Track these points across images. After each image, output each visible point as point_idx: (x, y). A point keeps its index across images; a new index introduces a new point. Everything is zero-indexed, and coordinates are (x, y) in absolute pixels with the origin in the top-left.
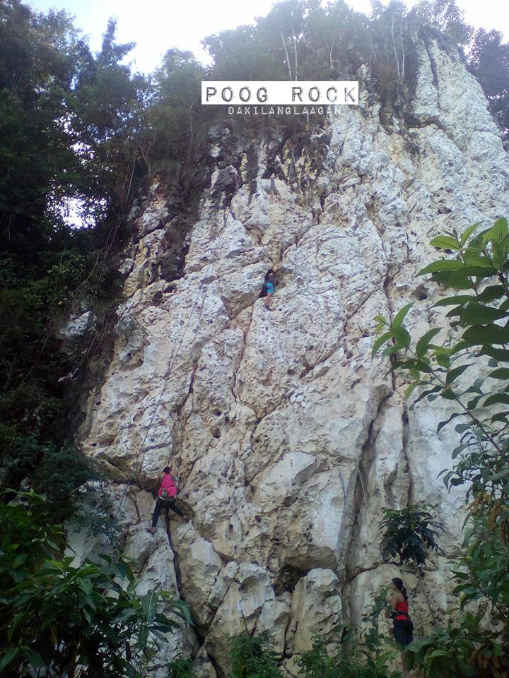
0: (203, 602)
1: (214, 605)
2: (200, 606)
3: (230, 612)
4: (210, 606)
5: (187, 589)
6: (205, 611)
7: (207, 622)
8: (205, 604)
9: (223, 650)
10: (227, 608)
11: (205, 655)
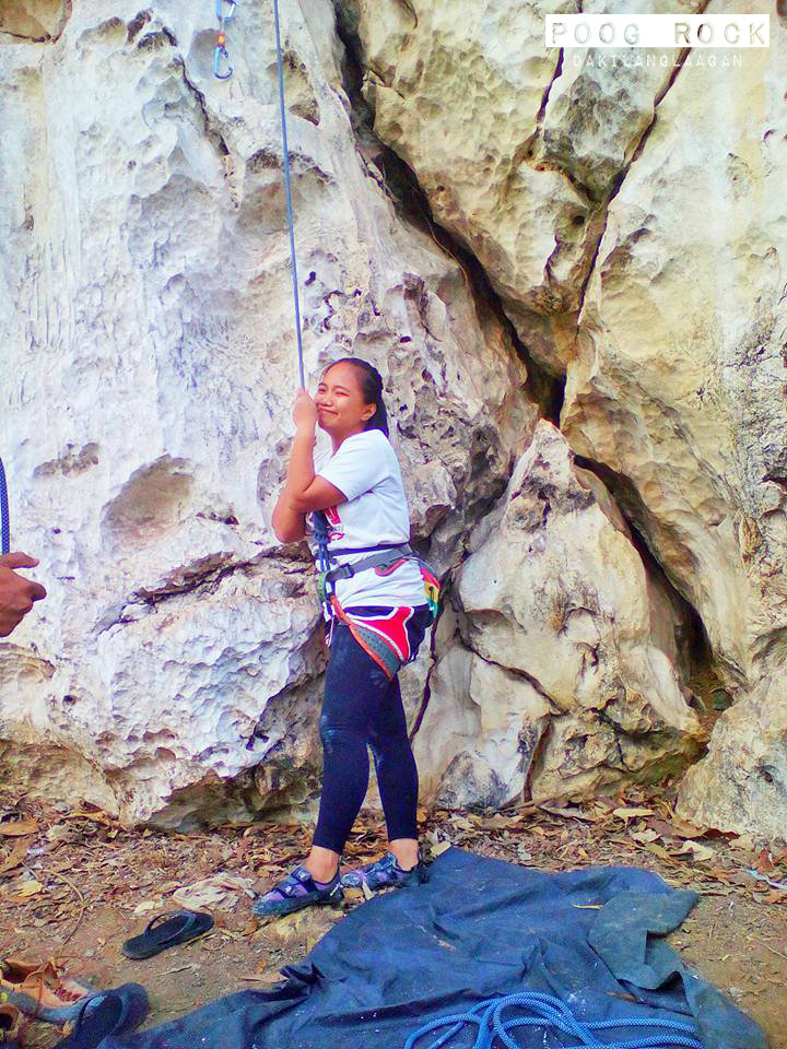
0: (508, 144)
1: (589, 147)
2: (497, 178)
3: (719, 184)
4: (561, 159)
5: (408, 87)
6: (529, 204)
7: (562, 271)
8: (527, 153)
9: (680, 433)
10: (692, 156)
11: (563, 472)
